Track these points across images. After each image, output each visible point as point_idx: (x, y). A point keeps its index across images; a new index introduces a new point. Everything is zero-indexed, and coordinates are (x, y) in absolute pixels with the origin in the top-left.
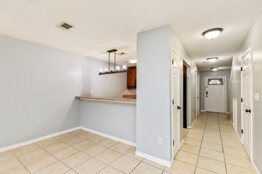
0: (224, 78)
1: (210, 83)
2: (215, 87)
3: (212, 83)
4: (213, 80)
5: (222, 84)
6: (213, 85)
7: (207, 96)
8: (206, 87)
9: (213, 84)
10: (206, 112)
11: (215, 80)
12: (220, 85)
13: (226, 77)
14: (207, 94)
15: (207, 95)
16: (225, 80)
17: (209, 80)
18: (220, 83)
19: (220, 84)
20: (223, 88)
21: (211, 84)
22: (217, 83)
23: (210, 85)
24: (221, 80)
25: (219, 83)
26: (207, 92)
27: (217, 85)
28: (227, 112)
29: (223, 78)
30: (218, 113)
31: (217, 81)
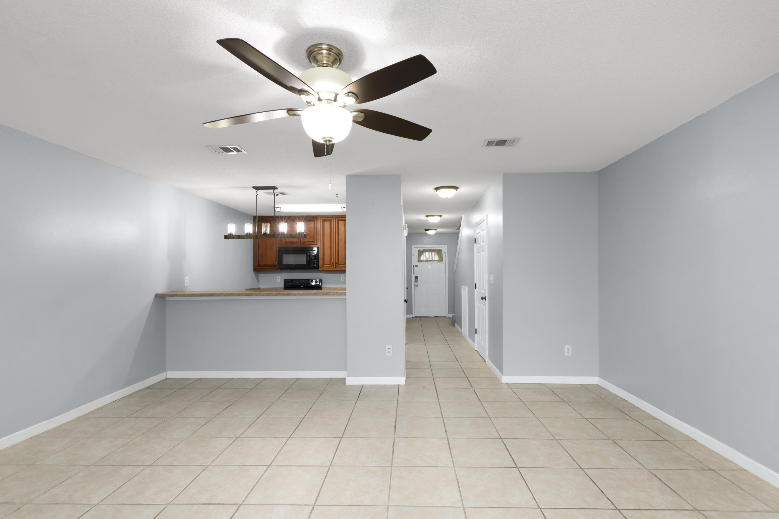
0: (445, 249)
1: (422, 258)
2: (429, 265)
3: (425, 259)
4: (427, 253)
5: (441, 260)
6: (426, 263)
7: (416, 286)
8: (416, 266)
9: (427, 261)
10: (415, 317)
11: (430, 253)
12: (438, 263)
13: (446, 246)
14: (417, 281)
15: (417, 284)
16: (445, 253)
17: (421, 252)
18: (438, 259)
19: (437, 261)
20: (443, 267)
21: (423, 261)
22: (434, 259)
23: (422, 263)
24: (439, 252)
25: (436, 259)
26: (416, 278)
27: (434, 263)
28: (449, 314)
29: (442, 249)
30: (435, 317)
31: (433, 253)
